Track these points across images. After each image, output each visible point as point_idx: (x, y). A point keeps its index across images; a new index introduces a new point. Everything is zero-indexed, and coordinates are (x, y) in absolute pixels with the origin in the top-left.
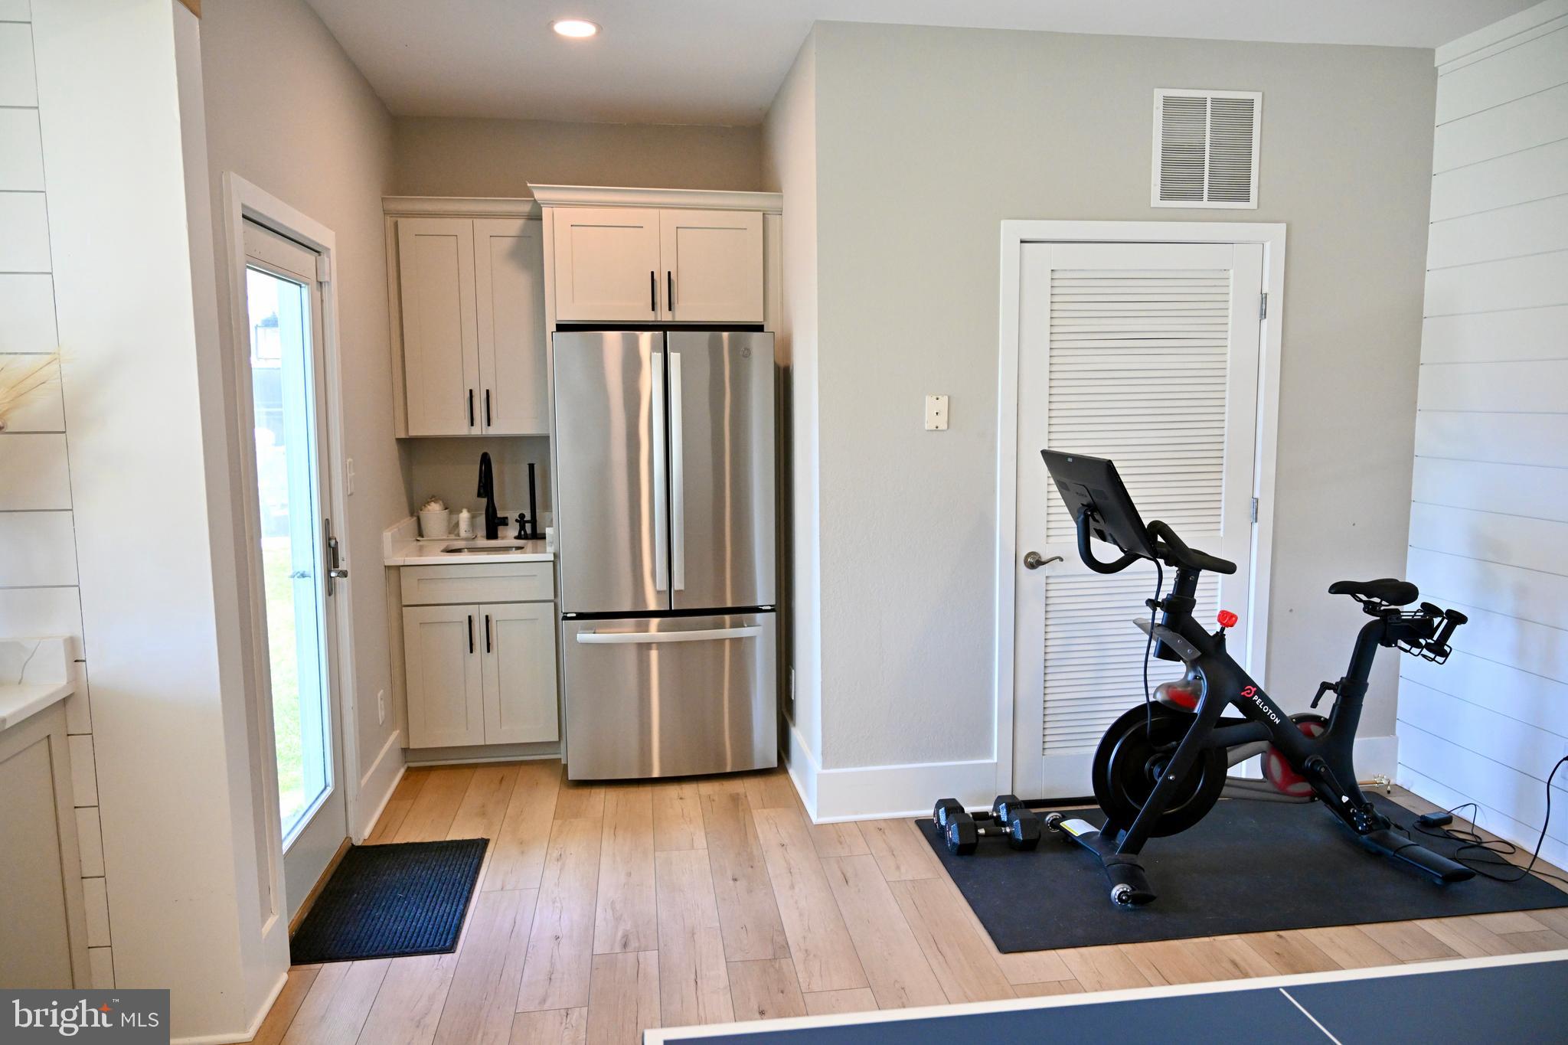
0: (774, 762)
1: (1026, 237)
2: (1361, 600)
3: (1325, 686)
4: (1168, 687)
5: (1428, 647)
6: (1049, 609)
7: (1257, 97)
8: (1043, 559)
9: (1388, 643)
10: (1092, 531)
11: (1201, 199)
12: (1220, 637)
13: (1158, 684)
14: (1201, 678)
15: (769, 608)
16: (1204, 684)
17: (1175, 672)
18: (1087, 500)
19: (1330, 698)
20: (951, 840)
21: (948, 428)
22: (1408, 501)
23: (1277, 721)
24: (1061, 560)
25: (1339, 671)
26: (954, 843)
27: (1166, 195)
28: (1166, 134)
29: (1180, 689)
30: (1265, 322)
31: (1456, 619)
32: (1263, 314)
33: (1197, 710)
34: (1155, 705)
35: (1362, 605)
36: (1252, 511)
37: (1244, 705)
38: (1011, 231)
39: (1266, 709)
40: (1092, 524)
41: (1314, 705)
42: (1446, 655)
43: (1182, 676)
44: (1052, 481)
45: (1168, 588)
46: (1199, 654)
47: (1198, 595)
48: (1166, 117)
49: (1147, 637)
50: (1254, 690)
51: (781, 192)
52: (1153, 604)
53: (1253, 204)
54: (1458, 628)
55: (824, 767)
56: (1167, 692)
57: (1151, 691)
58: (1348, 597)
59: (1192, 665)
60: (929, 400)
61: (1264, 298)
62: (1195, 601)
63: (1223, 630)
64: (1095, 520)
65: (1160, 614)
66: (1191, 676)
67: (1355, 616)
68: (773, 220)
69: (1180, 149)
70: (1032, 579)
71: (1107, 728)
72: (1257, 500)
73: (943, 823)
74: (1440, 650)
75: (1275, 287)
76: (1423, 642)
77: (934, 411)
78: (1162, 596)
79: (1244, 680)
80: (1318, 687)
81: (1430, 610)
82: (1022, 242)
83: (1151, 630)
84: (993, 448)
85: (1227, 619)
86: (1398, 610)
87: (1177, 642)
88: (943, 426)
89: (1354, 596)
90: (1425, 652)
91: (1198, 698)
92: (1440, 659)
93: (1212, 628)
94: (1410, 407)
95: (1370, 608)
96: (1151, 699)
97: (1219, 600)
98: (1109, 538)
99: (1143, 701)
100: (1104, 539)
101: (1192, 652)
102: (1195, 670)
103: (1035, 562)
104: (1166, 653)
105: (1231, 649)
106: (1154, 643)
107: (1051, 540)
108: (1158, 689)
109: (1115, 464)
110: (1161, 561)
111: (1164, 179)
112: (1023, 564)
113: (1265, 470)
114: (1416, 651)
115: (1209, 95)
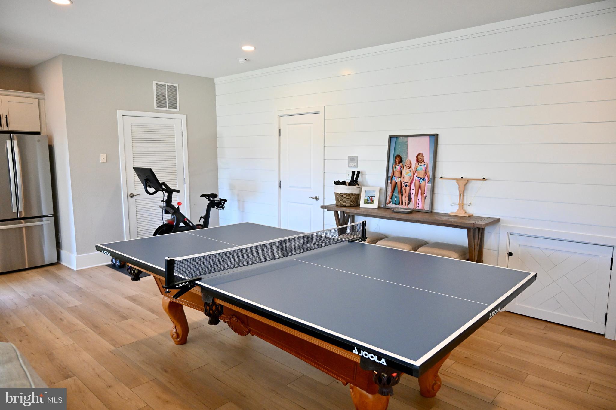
0: (56, 261)
1: (124, 115)
2: (207, 198)
3: (201, 217)
4: (168, 220)
5: (221, 207)
6: (137, 207)
7: (177, 85)
8: (134, 195)
9: (213, 207)
10: (148, 186)
11: (166, 108)
12: (178, 208)
13: (166, 219)
14: (175, 217)
15: (51, 215)
16: (176, 218)
17: (169, 217)
18: (146, 178)
19: (203, 220)
20: (117, 265)
21: (107, 162)
22: (217, 178)
23: (192, 226)
24: (139, 195)
25: (204, 214)
26: (119, 265)
27: (158, 107)
28: (157, 92)
29: (170, 220)
30: (183, 137)
31: (225, 201)
32: (183, 136)
33: (174, 224)
34: (165, 224)
35: (207, 199)
36: (184, 181)
37: (185, 223)
38: (120, 113)
39: (189, 223)
40: (148, 184)
41: (199, 222)
42: (224, 208)
43: (171, 217)
44: (135, 173)
45: (166, 198)
46: (174, 211)
47: (172, 199)
48: (157, 88)
49: (162, 210)
50: (186, 219)
51: (44, 93)
52: (163, 201)
53: (178, 110)
54: (226, 202)
55: (77, 255)
56: (168, 222)
57: (164, 221)
58: (204, 198)
59: (173, 214)
60: (101, 155)
61: (183, 132)
62: (172, 200)
63: (179, 206)
64: (148, 183)
65: (165, 204)
66: (173, 217)
67: (206, 202)
68: (41, 101)
69: (160, 96)
70: (132, 200)
71: (154, 231)
72: (185, 179)
73: (114, 262)
74: (223, 207)
75: (185, 129)
76: (220, 206)
77: (102, 158)
78: (165, 200)
79: (184, 217)
80: (200, 218)
81: (220, 199)
82: (123, 116)
83: (163, 208)
84: (119, 167)
85: (179, 204)
86: (214, 200)
87: (169, 209)
88: (105, 162)
89: (205, 197)
90: (221, 208)
91: (174, 222)
92: (223, 209)
93: (176, 206)
94: (216, 158)
95: (209, 200)
96: (164, 223)
97: (178, 200)
98: (151, 187)
99: (162, 224)
100: (150, 187)
101: (172, 211)
102: (173, 215)
103: (132, 196)
104: (167, 212)
105: (181, 210)
106: (164, 211)
107: (136, 190)
108: (166, 221)
109: (152, 169)
110: (164, 192)
111: (157, 103)
112: (129, 196)
113: (186, 172)
114: (219, 209)
115: (166, 84)
